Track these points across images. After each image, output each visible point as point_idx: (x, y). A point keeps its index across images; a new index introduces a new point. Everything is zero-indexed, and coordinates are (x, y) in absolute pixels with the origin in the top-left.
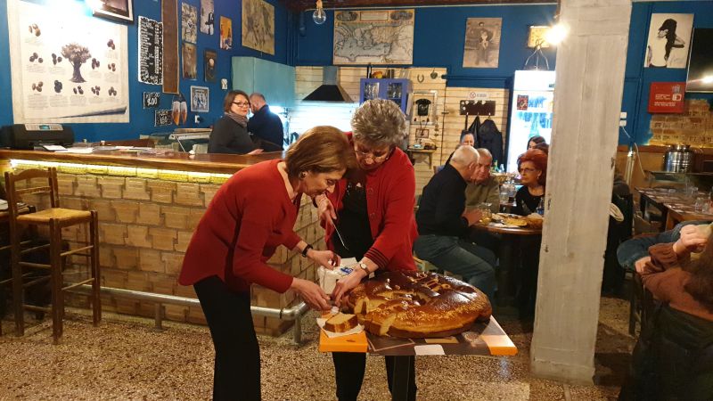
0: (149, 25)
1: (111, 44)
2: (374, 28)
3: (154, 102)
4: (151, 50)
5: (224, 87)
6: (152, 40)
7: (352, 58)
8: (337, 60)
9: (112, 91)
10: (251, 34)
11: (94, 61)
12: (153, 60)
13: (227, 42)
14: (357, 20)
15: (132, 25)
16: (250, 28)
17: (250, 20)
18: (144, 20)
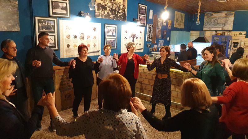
0: (150, 26)
1: (141, 32)
2: (219, 18)
3: (149, 46)
4: (150, 32)
5: (168, 40)
6: (150, 29)
7: (210, 28)
8: (204, 29)
9: (140, 44)
10: (177, 23)
11: (137, 37)
12: (150, 35)
13: (170, 27)
14: (213, 16)
15: (146, 27)
16: (177, 22)
17: (177, 19)
18: (149, 25)
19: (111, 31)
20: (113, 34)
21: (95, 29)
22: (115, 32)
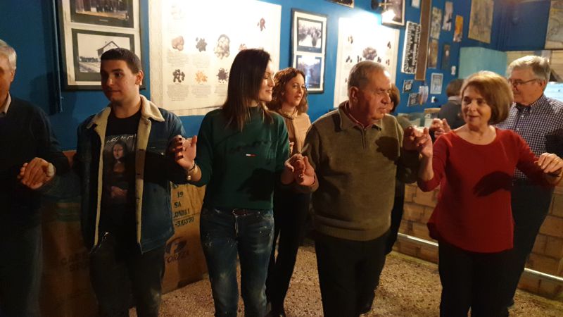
0: (413, 28)
1: (389, 45)
3: (409, 88)
4: (412, 47)
5: (453, 73)
6: (413, 40)
10: (476, 27)
11: (379, 58)
12: (411, 55)
13: (459, 36)
15: (402, 29)
18: (410, 24)
19: (309, 33)
20: (314, 43)
21: (262, 24)
22: (321, 37)
